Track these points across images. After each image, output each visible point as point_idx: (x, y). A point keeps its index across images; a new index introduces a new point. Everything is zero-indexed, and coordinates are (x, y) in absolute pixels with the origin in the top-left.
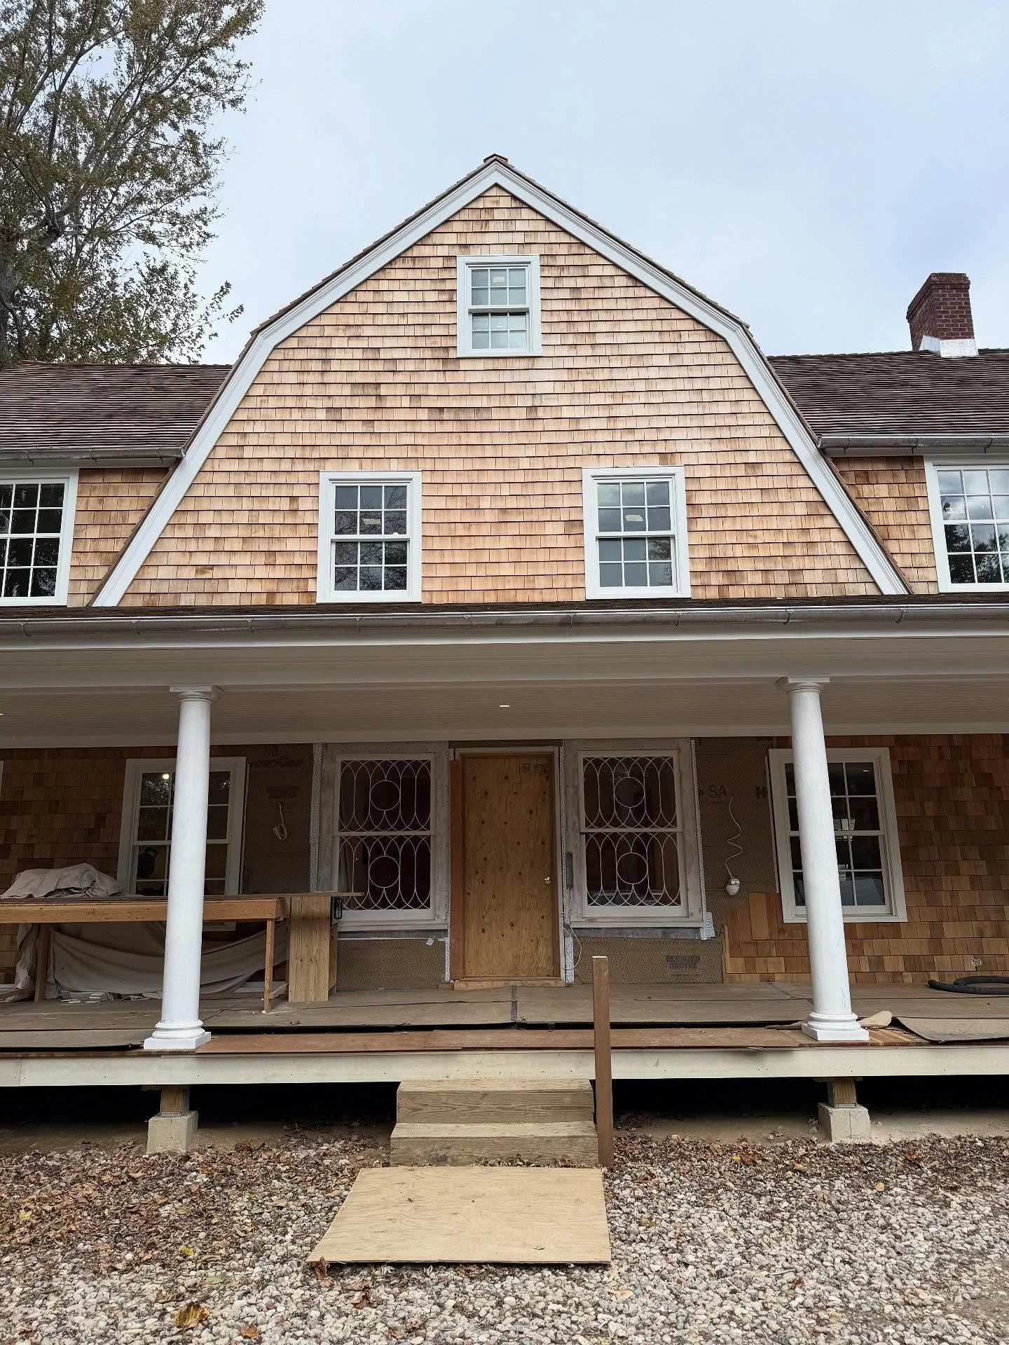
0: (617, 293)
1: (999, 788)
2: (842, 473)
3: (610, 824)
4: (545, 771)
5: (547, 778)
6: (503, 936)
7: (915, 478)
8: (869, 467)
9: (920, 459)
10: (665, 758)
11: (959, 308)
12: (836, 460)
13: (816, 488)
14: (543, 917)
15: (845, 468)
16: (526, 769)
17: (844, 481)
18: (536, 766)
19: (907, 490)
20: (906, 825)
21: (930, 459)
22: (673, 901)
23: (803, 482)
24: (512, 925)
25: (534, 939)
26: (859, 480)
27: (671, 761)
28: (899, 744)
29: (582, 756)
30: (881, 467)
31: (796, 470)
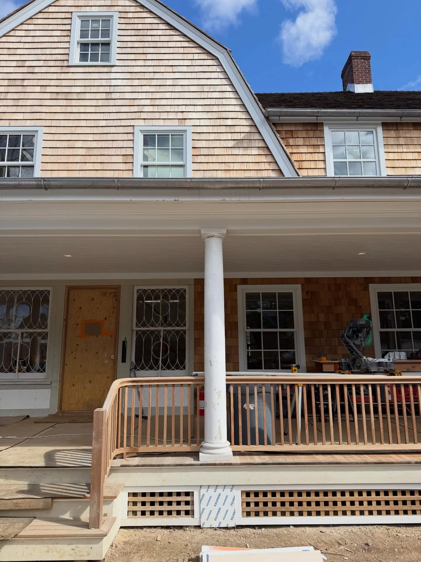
0: (160, 32)
1: (361, 307)
2: (279, 132)
3: (150, 325)
4: (115, 296)
5: (116, 300)
6: (84, 388)
7: (318, 134)
8: (293, 128)
9: (322, 124)
10: (182, 289)
11: (365, 69)
12: (274, 124)
13: (263, 140)
14: (108, 377)
15: (279, 129)
16: (104, 294)
17: (278, 135)
18: (110, 294)
19: (314, 142)
20: (308, 326)
21: (327, 124)
22: (182, 368)
23: (257, 136)
24: (90, 382)
25: (102, 390)
26: (288, 136)
27: (185, 291)
28: (307, 282)
29: (136, 288)
30: (301, 128)
31: (253, 130)
